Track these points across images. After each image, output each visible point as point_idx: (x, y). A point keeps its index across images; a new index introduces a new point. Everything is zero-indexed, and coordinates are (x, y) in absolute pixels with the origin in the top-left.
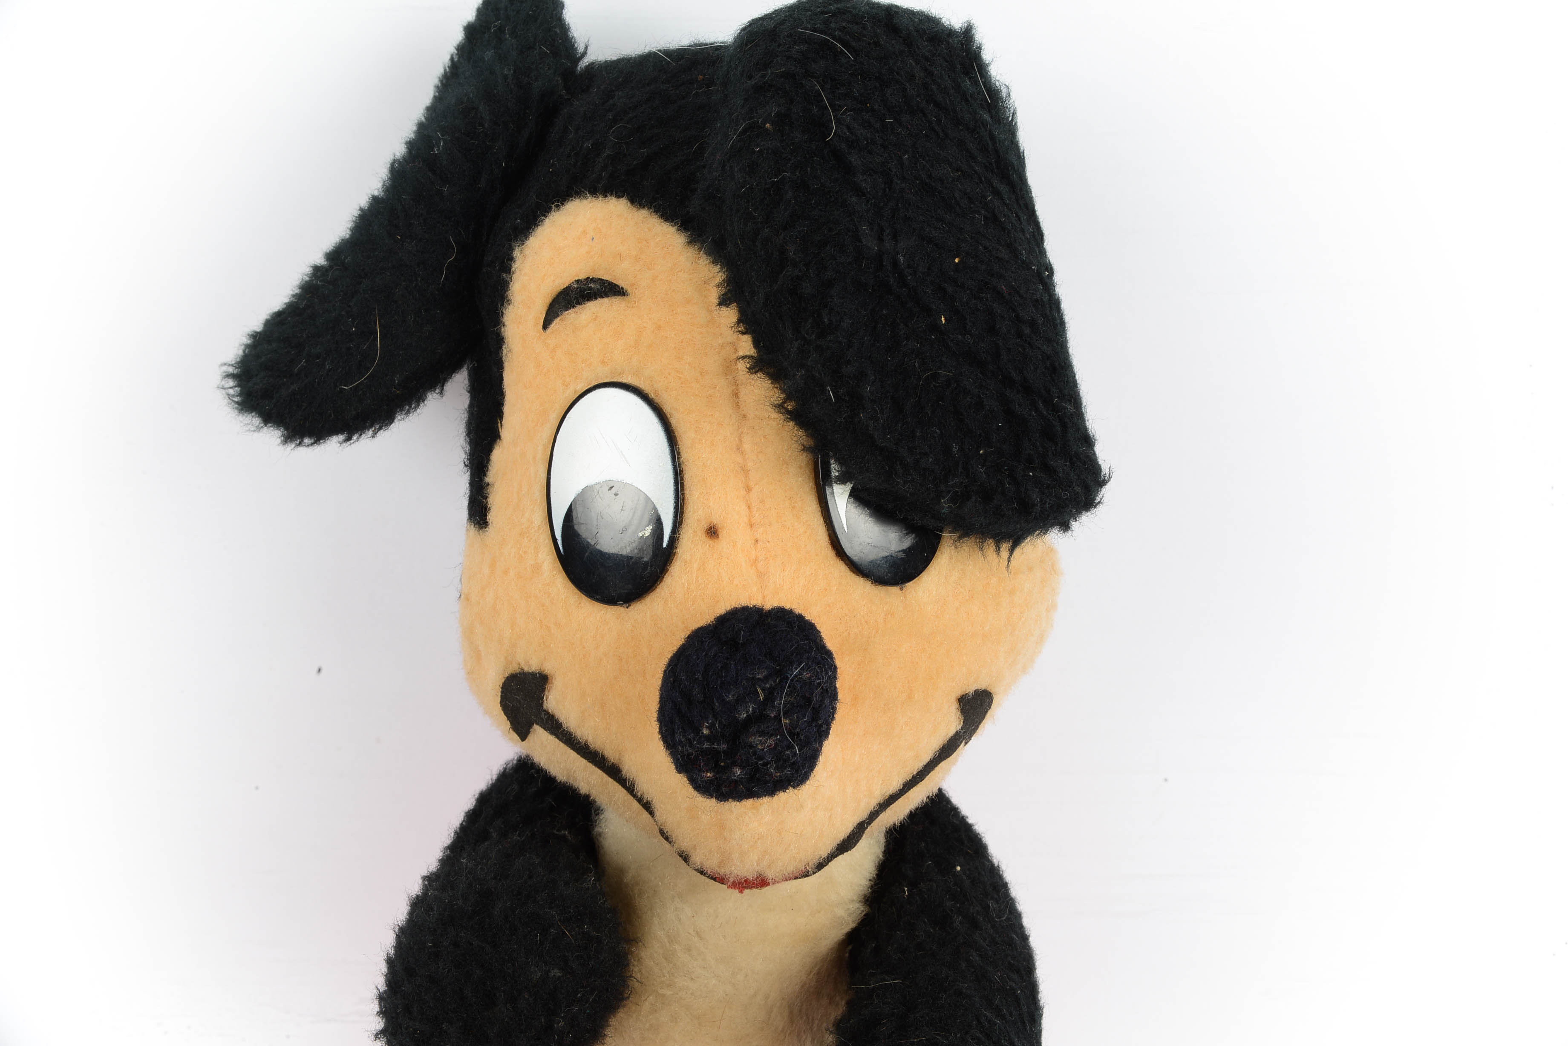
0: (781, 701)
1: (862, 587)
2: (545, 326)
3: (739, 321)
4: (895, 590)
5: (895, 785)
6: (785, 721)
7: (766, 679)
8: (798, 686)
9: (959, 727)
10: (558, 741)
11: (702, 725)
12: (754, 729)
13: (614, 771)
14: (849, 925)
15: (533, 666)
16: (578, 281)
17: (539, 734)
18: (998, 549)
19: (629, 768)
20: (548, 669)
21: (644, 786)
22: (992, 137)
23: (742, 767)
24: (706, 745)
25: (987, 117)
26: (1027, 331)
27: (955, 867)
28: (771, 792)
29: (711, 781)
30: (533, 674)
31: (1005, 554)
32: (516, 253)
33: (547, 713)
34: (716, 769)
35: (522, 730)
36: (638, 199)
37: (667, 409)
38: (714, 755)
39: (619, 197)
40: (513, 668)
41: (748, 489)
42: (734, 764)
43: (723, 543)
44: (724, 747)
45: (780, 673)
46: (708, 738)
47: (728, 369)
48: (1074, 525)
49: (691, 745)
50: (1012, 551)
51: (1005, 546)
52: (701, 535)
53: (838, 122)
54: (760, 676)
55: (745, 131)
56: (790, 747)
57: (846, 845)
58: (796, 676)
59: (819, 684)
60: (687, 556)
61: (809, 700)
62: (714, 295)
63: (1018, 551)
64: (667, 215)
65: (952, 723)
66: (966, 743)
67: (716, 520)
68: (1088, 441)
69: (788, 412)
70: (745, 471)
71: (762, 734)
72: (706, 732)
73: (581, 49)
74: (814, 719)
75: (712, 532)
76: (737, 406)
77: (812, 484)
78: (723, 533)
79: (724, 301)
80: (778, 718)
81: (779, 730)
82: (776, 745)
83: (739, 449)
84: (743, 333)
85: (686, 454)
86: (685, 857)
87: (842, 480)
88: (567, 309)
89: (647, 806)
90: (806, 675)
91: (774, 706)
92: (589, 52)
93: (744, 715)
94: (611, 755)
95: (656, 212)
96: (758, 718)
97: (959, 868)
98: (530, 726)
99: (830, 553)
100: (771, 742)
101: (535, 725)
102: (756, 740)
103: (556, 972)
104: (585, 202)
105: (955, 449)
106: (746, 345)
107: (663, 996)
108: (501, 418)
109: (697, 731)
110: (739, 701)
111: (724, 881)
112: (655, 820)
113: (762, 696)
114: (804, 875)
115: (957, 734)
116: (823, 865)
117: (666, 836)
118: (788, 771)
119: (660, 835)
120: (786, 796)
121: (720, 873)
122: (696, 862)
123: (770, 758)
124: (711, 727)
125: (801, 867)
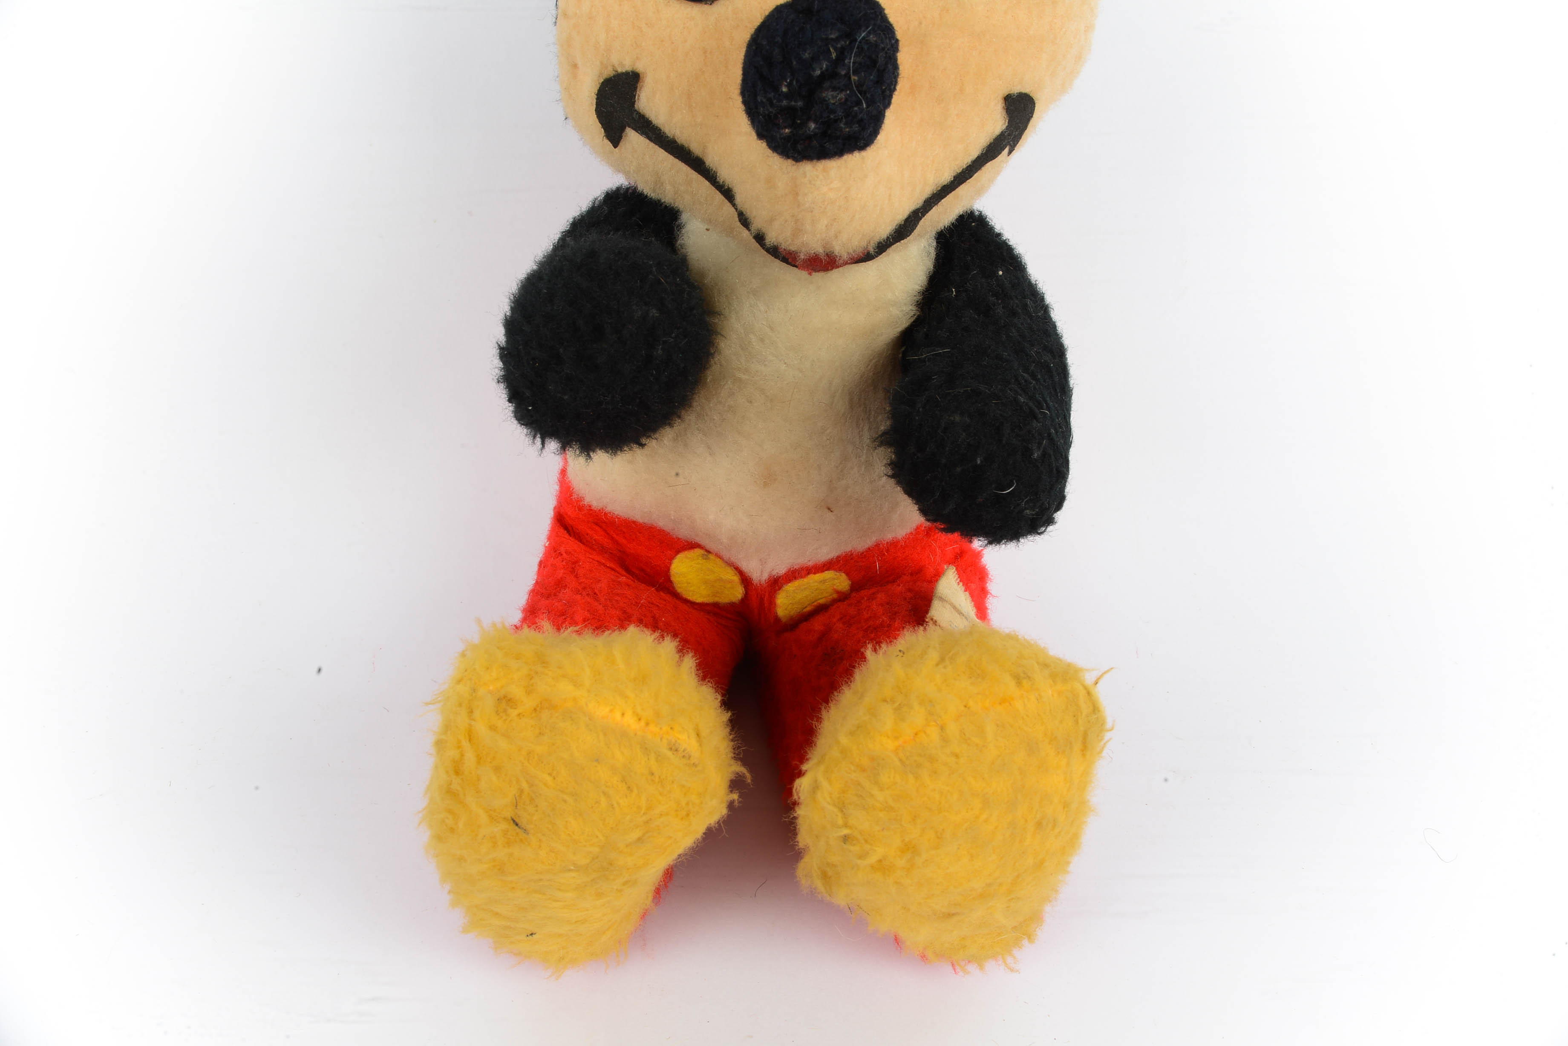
0: (851, 61)
5: (946, 177)
6: (854, 78)
7: (837, 40)
8: (866, 47)
9: (1004, 127)
10: (648, 141)
11: (781, 85)
12: (827, 84)
13: (697, 164)
14: (904, 323)
15: (626, 66)
17: (632, 137)
19: (712, 160)
20: (639, 68)
21: (725, 175)
23: (816, 122)
24: (785, 103)
27: (998, 271)
28: (839, 152)
29: (787, 139)
30: (627, 74)
33: (639, 113)
34: (793, 125)
35: (614, 136)
38: (791, 112)
40: (608, 73)
42: (809, 119)
44: (800, 104)
45: (850, 35)
46: (787, 96)
49: (772, 104)
54: (833, 36)
56: (859, 103)
57: (903, 231)
58: (864, 38)
59: (883, 49)
61: (874, 62)
65: (997, 123)
66: (1010, 152)
71: (834, 89)
72: (784, 89)
74: (877, 82)
80: (847, 76)
81: (848, 86)
82: (846, 100)
86: (760, 238)
89: (728, 194)
90: (872, 38)
91: (844, 65)
93: (818, 72)
94: (696, 149)
96: (830, 75)
97: (1001, 273)
98: (622, 129)
100: (842, 96)
101: (627, 128)
102: (828, 95)
103: (654, 313)
107: (740, 380)
109: (776, 89)
110: (815, 59)
111: (795, 259)
112: (734, 205)
113: (834, 55)
114: (866, 257)
115: (1002, 134)
116: (882, 247)
117: (744, 221)
118: (856, 127)
119: (739, 224)
120: (853, 160)
121: (793, 248)
122: (771, 238)
123: (840, 113)
124: (789, 86)
125: (864, 244)
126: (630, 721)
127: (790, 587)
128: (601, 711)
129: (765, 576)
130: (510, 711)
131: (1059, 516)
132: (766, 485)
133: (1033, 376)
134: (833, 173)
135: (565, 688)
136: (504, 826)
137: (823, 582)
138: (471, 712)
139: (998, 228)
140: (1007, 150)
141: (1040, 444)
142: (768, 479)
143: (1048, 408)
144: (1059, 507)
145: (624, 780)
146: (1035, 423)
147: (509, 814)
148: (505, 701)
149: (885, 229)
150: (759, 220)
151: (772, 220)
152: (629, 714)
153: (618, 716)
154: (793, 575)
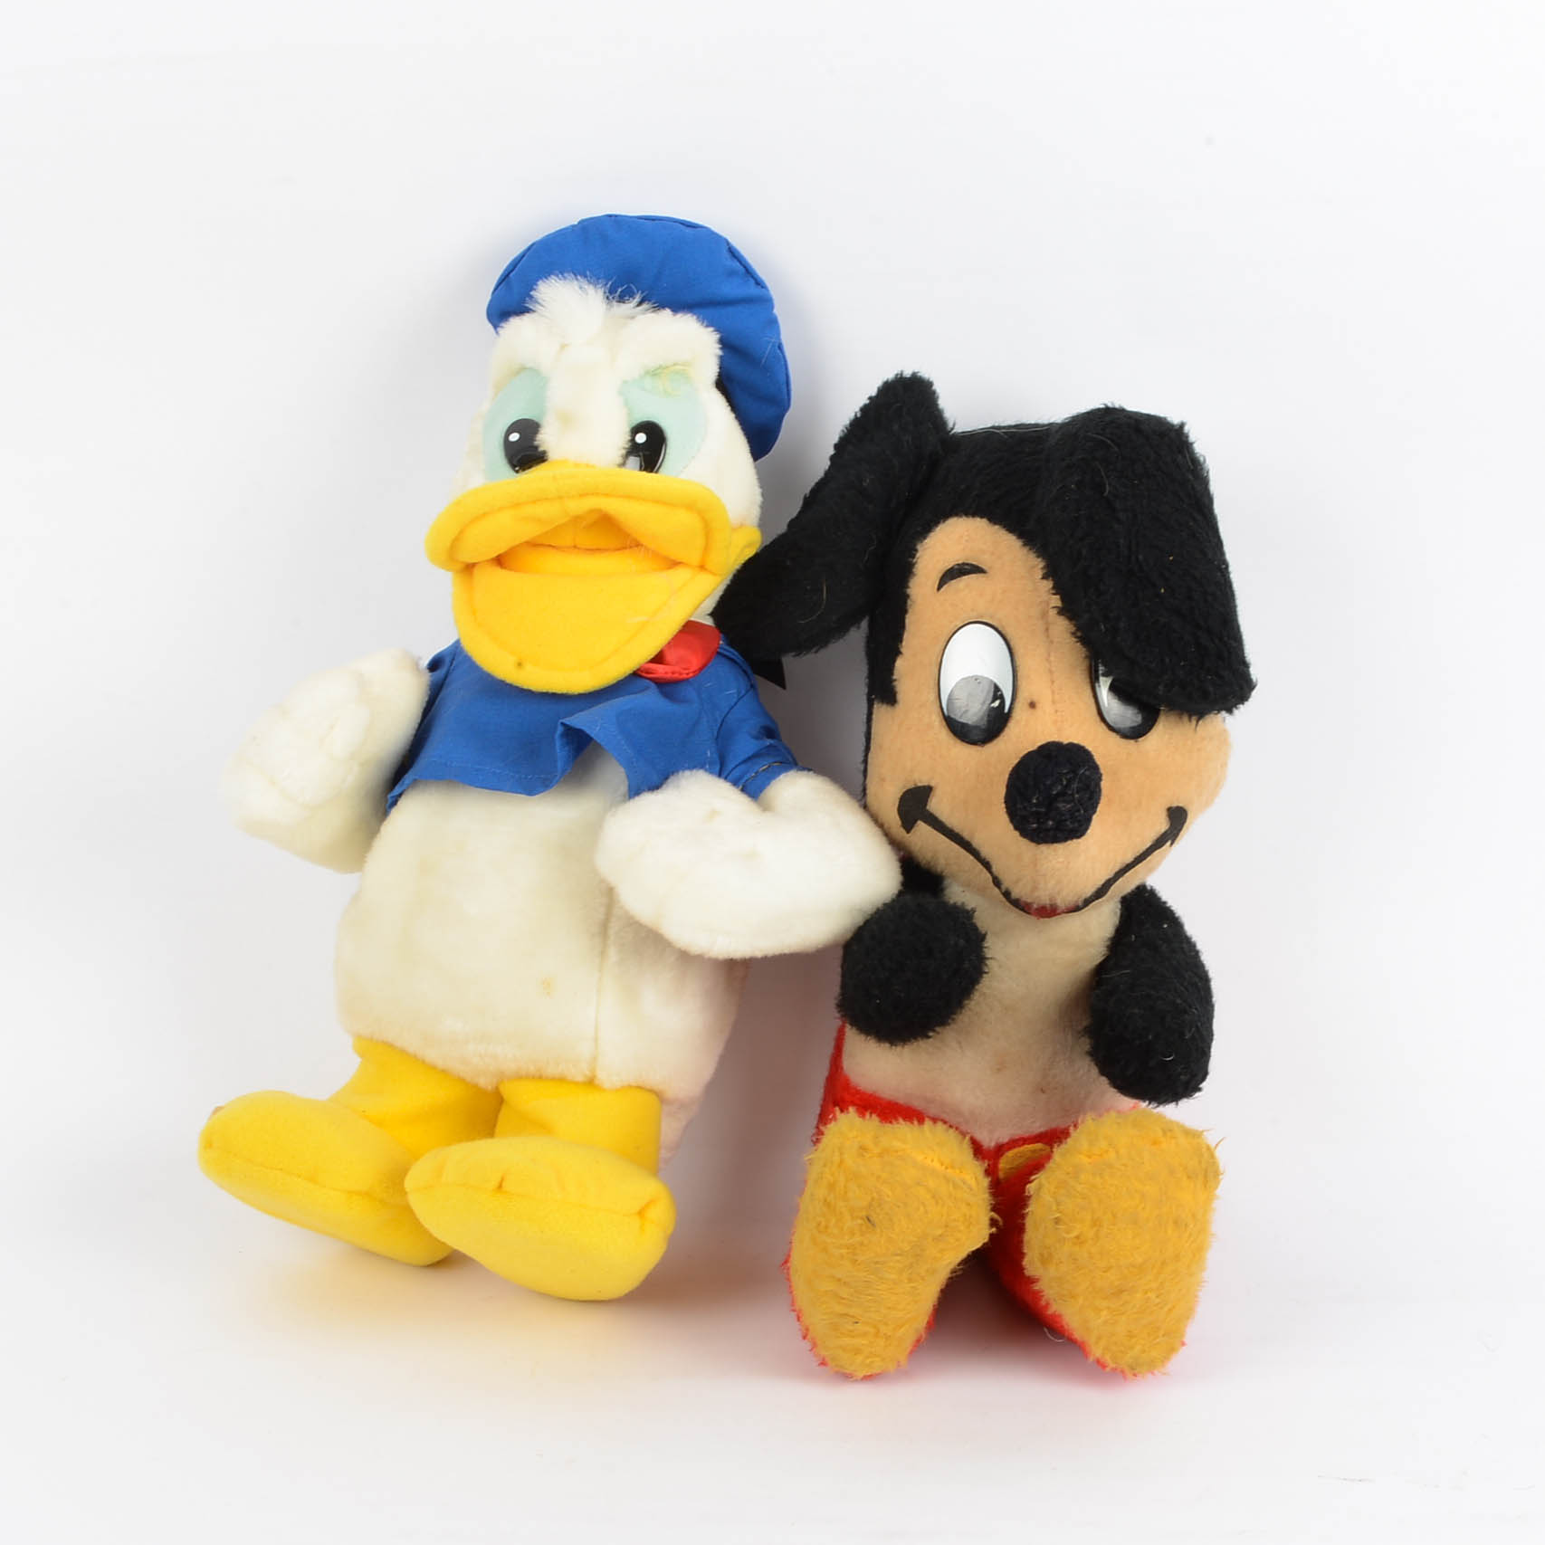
0: (1075, 786)
1: (1114, 738)
2: (939, 589)
3: (1054, 588)
4: (1132, 741)
5: (1129, 858)
6: (1077, 796)
7: (1068, 773)
8: (1084, 778)
9: (1167, 828)
10: (932, 830)
11: (1032, 799)
12: (1060, 799)
13: (966, 846)
15: (924, 782)
16: (958, 565)
17: (922, 828)
18: (1190, 720)
19: (977, 842)
20: (932, 784)
21: (985, 852)
22: (1193, 488)
23: (1053, 820)
24: (1034, 809)
25: (1191, 477)
26: (1210, 598)
27: (1164, 924)
28: (1066, 839)
29: (1034, 830)
30: (924, 787)
31: (1194, 722)
32: (919, 547)
33: (928, 812)
34: (1038, 822)
35: (908, 825)
36: (993, 519)
37: (1008, 638)
38: (1037, 815)
39: (982, 517)
40: (910, 786)
41: (1053, 682)
42: (1048, 819)
43: (1039, 711)
44: (1043, 810)
45: (1074, 772)
46: (1036, 805)
47: (1044, 615)
48: (1235, 711)
49: (1024, 811)
50: (1198, 722)
51: (1194, 718)
52: (1026, 706)
53: (1110, 485)
54: (1064, 773)
55: (1061, 488)
56: (1079, 811)
57: (1101, 892)
58: (1081, 774)
59: (1093, 779)
60: (1018, 718)
61: (1087, 787)
62: (1039, 574)
63: (1200, 722)
64: (1011, 529)
65: (1162, 825)
66: (1172, 844)
67: (1035, 699)
68: (1246, 665)
69: (1076, 637)
70: (1051, 672)
71: (1064, 801)
72: (1035, 801)
73: (950, 425)
74: (1090, 799)
75: (1032, 705)
76: (1048, 637)
77: (1088, 680)
78: (1038, 705)
79: (1045, 577)
80: (1072, 795)
81: (1073, 800)
82: (1071, 808)
83: (1048, 660)
84: (1054, 594)
85: (1019, 662)
86: (1007, 894)
87: (1105, 675)
88: (952, 579)
89: (987, 865)
90: (1087, 773)
91: (1071, 788)
92: (956, 427)
93: (1054, 792)
94: (966, 835)
95: (1004, 527)
96: (1062, 794)
97: (1165, 927)
98: (915, 821)
99: (1098, 719)
100: (1069, 806)
101: (919, 822)
102: (1060, 805)
104: (961, 520)
105: (1167, 660)
106: (1056, 601)
108: (901, 642)
109: (1030, 801)
110: (1053, 785)
111: (1030, 908)
112: (991, 872)
113: (1065, 783)
114: (1076, 909)
115: (1166, 832)
116: (1087, 902)
117: (997, 882)
118: (1076, 825)
119: (992, 884)
120: (1073, 844)
121: (1029, 901)
122: (1015, 894)
123: (1068, 816)
124: (1037, 799)
125: (1075, 899)
126: (936, 1165)
127: (1010, 1154)
128: (920, 1158)
129: (993, 1144)
130: (865, 1154)
131: (1203, 1085)
132: (999, 1070)
133: (1187, 989)
134: (1060, 852)
135: (897, 1144)
136: (860, 1221)
137: (1034, 1151)
138: (841, 1154)
139: (1164, 898)
140: (1169, 843)
141: (1190, 1031)
142: (1000, 1068)
143: (1196, 1009)
144: (1203, 1079)
145: (934, 1197)
146: (1186, 1016)
147: (864, 1214)
148: (863, 1148)
149: (1090, 891)
150: (1007, 883)
151: (1017, 881)
152: (935, 1160)
153: (929, 1162)
154: (1014, 1143)
